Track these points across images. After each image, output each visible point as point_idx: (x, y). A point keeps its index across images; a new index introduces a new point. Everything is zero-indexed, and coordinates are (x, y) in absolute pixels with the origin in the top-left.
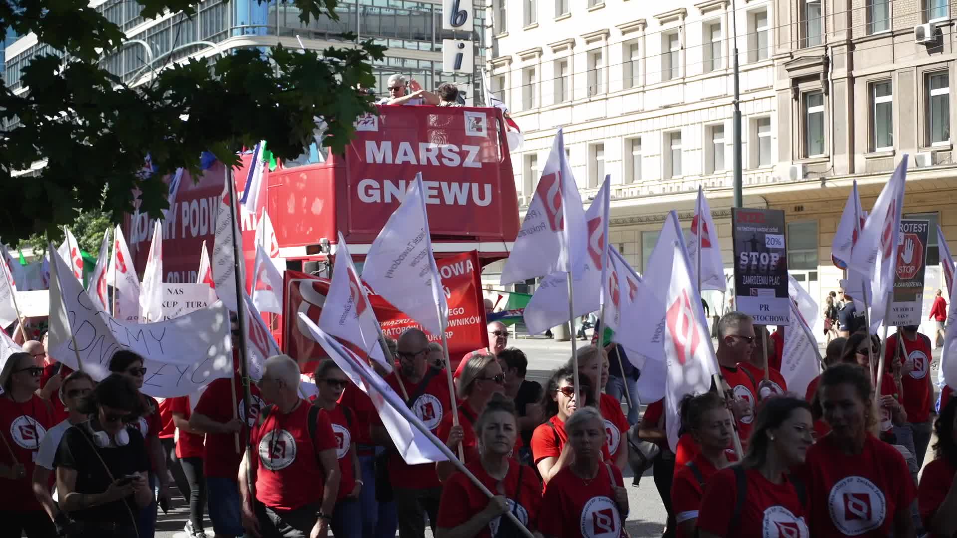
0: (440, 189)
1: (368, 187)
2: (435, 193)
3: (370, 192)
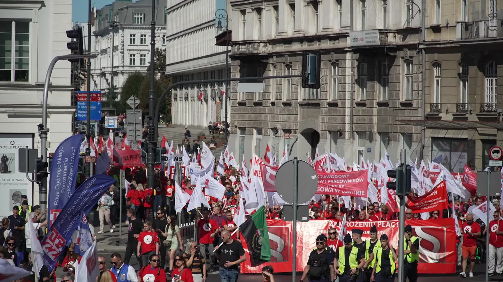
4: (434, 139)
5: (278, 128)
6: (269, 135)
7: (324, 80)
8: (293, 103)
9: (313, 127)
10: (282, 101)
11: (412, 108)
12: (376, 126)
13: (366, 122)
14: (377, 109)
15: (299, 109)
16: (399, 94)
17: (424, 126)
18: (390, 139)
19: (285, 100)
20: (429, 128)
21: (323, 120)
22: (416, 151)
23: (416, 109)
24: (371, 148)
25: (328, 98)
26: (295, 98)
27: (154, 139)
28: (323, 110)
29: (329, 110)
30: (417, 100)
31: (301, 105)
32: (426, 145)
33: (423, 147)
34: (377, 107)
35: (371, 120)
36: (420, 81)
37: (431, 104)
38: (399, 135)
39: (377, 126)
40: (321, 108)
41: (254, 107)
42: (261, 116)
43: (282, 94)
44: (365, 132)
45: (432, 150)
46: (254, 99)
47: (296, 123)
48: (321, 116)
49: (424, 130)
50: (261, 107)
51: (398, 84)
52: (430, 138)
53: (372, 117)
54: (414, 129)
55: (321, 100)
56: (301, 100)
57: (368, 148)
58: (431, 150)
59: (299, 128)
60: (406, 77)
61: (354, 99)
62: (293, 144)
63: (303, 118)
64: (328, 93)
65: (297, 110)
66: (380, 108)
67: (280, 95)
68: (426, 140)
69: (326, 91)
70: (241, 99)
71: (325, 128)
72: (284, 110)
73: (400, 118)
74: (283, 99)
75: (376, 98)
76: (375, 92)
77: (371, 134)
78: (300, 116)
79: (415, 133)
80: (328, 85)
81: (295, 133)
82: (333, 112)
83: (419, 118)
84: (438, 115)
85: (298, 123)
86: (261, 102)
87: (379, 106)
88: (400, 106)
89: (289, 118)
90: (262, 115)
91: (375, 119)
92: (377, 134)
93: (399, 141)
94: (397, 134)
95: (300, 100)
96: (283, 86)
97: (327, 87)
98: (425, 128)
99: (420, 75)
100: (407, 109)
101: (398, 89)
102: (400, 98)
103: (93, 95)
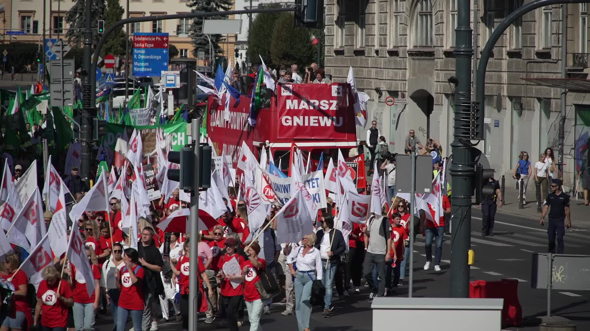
0: (318, 120)
1: (287, 119)
2: (316, 121)
3: (288, 121)
4: (579, 107)
5: (381, 89)
6: (373, 100)
7: (439, 18)
8: (401, 50)
9: (425, 88)
10: (388, 48)
11: (551, 61)
12: (505, 87)
13: (493, 82)
14: (507, 61)
15: (408, 62)
16: (534, 38)
17: (565, 88)
18: (523, 106)
19: (391, 47)
20: (571, 90)
21: (438, 77)
22: (555, 125)
23: (556, 61)
24: (498, 121)
25: (444, 44)
26: (403, 45)
27: (90, 104)
28: (437, 63)
29: (445, 62)
30: (557, 49)
31: (411, 54)
32: (568, 116)
33: (564, 119)
34: (508, 58)
35: (500, 77)
36: (561, 19)
37: (574, 54)
38: (534, 101)
39: (508, 87)
40: (436, 60)
41: (355, 57)
42: (363, 71)
43: (388, 37)
44: (493, 96)
45: (576, 124)
46: (355, 44)
47: (404, 82)
48: (436, 72)
49: (565, 93)
50: (363, 57)
51: (533, 23)
52: (574, 106)
53: (501, 73)
54: (554, 92)
55: (436, 48)
56: (412, 47)
57: (495, 121)
58: (574, 124)
59: (408, 89)
60: (544, 13)
61: (479, 47)
62: (400, 113)
63: (414, 74)
64: (445, 37)
65: (406, 62)
66: (511, 59)
67: (385, 40)
68: (568, 108)
69: (441, 33)
70: (340, 45)
71: (440, 89)
72: (390, 62)
73: (536, 76)
74: (388, 45)
75: (506, 44)
76: (504, 36)
77: (500, 97)
78: (410, 70)
79: (554, 98)
80: (445, 25)
81: (403, 96)
82: (450, 65)
83: (559, 76)
84: (582, 70)
85: (407, 82)
86: (362, 49)
87: (510, 57)
88: (536, 56)
89: (396, 74)
90: (364, 69)
91: (505, 76)
92: (507, 98)
93: (534, 110)
94: (532, 99)
95: (410, 46)
96: (388, 26)
97: (442, 28)
98: (567, 90)
99: (561, 10)
100: (545, 62)
101: (533, 32)
102: (536, 45)
103: (157, 38)
